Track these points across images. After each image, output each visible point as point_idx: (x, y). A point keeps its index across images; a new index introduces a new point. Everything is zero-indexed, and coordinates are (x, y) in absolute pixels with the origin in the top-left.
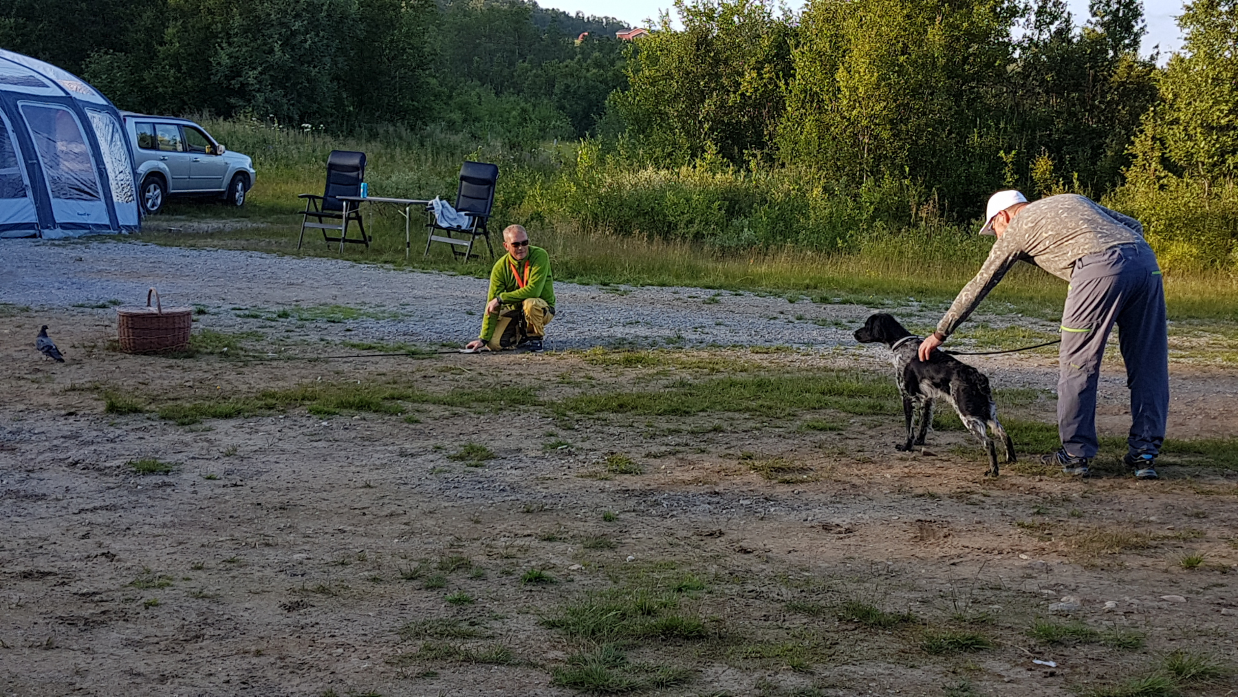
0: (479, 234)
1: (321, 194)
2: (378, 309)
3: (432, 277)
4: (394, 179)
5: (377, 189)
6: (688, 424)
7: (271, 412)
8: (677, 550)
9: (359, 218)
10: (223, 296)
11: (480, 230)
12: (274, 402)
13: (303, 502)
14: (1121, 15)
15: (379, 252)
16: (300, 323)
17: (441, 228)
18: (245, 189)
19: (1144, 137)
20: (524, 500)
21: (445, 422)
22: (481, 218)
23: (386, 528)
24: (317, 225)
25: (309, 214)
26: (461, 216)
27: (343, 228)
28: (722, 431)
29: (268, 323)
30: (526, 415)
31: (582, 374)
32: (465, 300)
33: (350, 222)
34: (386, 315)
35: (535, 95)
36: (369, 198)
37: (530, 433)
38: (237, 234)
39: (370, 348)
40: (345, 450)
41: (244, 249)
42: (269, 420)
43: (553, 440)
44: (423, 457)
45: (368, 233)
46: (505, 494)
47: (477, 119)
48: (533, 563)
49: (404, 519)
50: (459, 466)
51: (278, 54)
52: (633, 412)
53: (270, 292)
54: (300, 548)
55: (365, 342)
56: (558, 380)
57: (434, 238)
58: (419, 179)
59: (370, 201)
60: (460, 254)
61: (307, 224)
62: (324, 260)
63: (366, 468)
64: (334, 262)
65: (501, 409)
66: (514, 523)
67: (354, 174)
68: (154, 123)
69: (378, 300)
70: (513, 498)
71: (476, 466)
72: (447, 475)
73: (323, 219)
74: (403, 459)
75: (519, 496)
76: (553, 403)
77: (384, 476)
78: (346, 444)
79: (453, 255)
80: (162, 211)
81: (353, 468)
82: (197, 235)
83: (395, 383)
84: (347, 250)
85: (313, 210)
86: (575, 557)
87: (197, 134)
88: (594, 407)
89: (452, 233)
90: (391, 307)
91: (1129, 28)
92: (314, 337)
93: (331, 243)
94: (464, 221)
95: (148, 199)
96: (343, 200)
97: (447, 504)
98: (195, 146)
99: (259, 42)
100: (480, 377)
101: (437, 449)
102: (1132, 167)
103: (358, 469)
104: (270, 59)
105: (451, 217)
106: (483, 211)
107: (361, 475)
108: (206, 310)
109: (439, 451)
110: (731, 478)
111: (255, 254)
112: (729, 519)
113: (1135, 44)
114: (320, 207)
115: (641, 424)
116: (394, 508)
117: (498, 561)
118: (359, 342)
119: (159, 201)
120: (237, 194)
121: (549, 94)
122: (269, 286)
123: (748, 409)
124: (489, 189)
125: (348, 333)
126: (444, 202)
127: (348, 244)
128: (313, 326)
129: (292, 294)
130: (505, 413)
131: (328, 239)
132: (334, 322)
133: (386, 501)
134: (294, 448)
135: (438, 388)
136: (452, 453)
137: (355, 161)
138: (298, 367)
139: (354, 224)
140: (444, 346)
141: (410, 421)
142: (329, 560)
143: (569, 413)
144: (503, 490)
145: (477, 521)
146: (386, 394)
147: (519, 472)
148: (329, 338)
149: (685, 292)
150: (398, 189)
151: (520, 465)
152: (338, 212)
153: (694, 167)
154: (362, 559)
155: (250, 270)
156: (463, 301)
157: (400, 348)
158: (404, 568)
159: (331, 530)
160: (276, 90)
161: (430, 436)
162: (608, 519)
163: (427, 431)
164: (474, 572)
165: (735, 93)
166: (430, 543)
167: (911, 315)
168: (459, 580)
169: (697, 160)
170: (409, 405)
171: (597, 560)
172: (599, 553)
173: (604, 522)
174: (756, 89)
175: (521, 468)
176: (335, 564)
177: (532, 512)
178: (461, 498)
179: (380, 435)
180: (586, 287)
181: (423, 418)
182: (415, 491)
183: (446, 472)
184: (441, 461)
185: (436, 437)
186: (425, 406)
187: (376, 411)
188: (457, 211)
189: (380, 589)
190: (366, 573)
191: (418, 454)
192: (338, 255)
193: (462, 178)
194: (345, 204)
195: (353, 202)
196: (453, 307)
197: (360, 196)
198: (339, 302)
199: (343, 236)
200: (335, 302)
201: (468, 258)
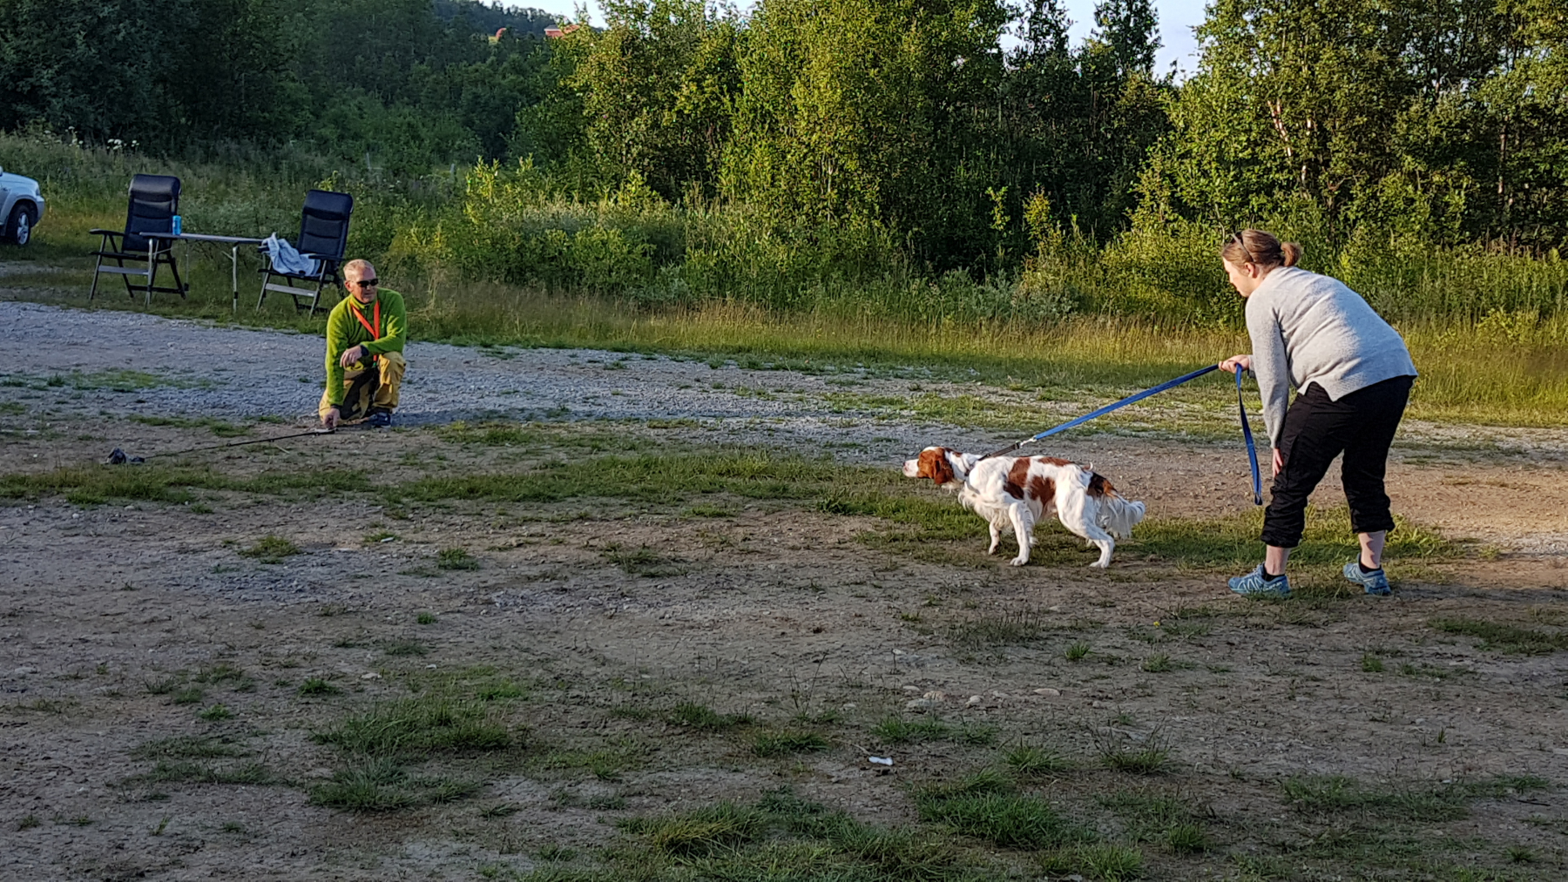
0: (328, 282)
1: (122, 229)
2: (184, 375)
4: (222, 211)
6: (552, 510)
7: (19, 501)
9: (172, 261)
11: (329, 277)
12: (24, 488)
13: (41, 608)
14: (1131, 25)
15: (198, 304)
16: (76, 392)
17: (278, 274)
18: (30, 223)
19: (1150, 173)
20: (325, 601)
21: (244, 512)
22: (329, 262)
23: (143, 636)
24: (115, 269)
25: (104, 255)
26: (304, 259)
27: (149, 273)
28: (592, 520)
29: (34, 393)
30: (351, 502)
31: (435, 454)
33: (159, 265)
34: (193, 382)
35: (435, 107)
36: (184, 235)
37: (351, 524)
38: (12, 280)
39: (165, 423)
40: (108, 546)
41: (16, 299)
42: (14, 510)
43: (377, 532)
44: (207, 553)
45: (185, 280)
46: (302, 595)
50: (250, 563)
51: (82, 48)
52: (485, 498)
53: (43, 354)
54: (25, 661)
55: (159, 415)
56: (401, 460)
57: (269, 287)
58: (257, 212)
59: (186, 239)
60: (304, 307)
61: (102, 268)
62: (123, 314)
63: (131, 568)
64: (135, 317)
65: (319, 496)
66: (306, 626)
67: (166, 204)
69: (187, 364)
70: (312, 599)
71: (273, 563)
72: (234, 574)
73: (124, 261)
74: (182, 556)
75: (319, 597)
76: (387, 488)
77: (152, 577)
78: (111, 539)
79: (294, 308)
81: (115, 568)
83: (188, 465)
84: (154, 301)
85: (109, 249)
86: (373, 664)
88: (436, 492)
89: (294, 281)
90: (202, 373)
91: (1140, 40)
92: (93, 410)
93: (134, 292)
94: (310, 266)
96: (151, 237)
97: (225, 608)
99: (55, 32)
100: (300, 459)
101: (228, 543)
102: (1138, 209)
103: (121, 569)
104: (70, 53)
105: (292, 260)
106: (333, 251)
107: (123, 575)
109: (230, 545)
110: (586, 572)
111: (28, 305)
113: (1148, 60)
114: (119, 246)
115: (493, 512)
116: (156, 613)
117: (275, 671)
118: (151, 416)
120: (20, 229)
121: (455, 105)
122: (42, 346)
123: (626, 494)
124: (342, 224)
125: (140, 405)
126: (284, 240)
127: (155, 293)
128: (93, 396)
129: (72, 357)
130: (324, 500)
131: (130, 288)
132: (122, 391)
133: (149, 605)
134: (41, 544)
135: (242, 472)
136: (245, 548)
137: (167, 188)
138: (63, 447)
139: (164, 268)
140: (263, 420)
141: (200, 511)
142: (61, 674)
143: (405, 500)
144: (300, 591)
145: (259, 627)
146: (172, 479)
147: (325, 570)
148: (111, 411)
149: (585, 355)
150: (227, 224)
151: (330, 561)
152: (142, 254)
153: (616, 201)
154: (102, 671)
155: (21, 326)
156: (298, 365)
157: (204, 423)
158: (153, 681)
159: (70, 640)
160: (78, 95)
161: (221, 528)
162: (424, 621)
163: (219, 523)
164: (240, 683)
165: (670, 110)
166: (193, 653)
167: (853, 383)
168: (219, 694)
169: (620, 193)
170: (201, 492)
171: (399, 667)
172: (404, 659)
173: (419, 625)
174: (696, 106)
175: (330, 565)
176: (67, 678)
177: (331, 615)
178: (246, 600)
179: (157, 529)
180: (462, 349)
181: (216, 507)
182: (187, 593)
183: (232, 570)
184: (229, 558)
185: (229, 530)
186: (221, 493)
187: (156, 500)
188: (300, 253)
189: (118, 705)
190: (104, 688)
191: (202, 551)
192: (142, 308)
193: (306, 211)
194: (151, 242)
195: (162, 240)
196: (283, 373)
197: (171, 232)
198: (134, 366)
199: (149, 283)
200: (128, 366)
201: (313, 313)
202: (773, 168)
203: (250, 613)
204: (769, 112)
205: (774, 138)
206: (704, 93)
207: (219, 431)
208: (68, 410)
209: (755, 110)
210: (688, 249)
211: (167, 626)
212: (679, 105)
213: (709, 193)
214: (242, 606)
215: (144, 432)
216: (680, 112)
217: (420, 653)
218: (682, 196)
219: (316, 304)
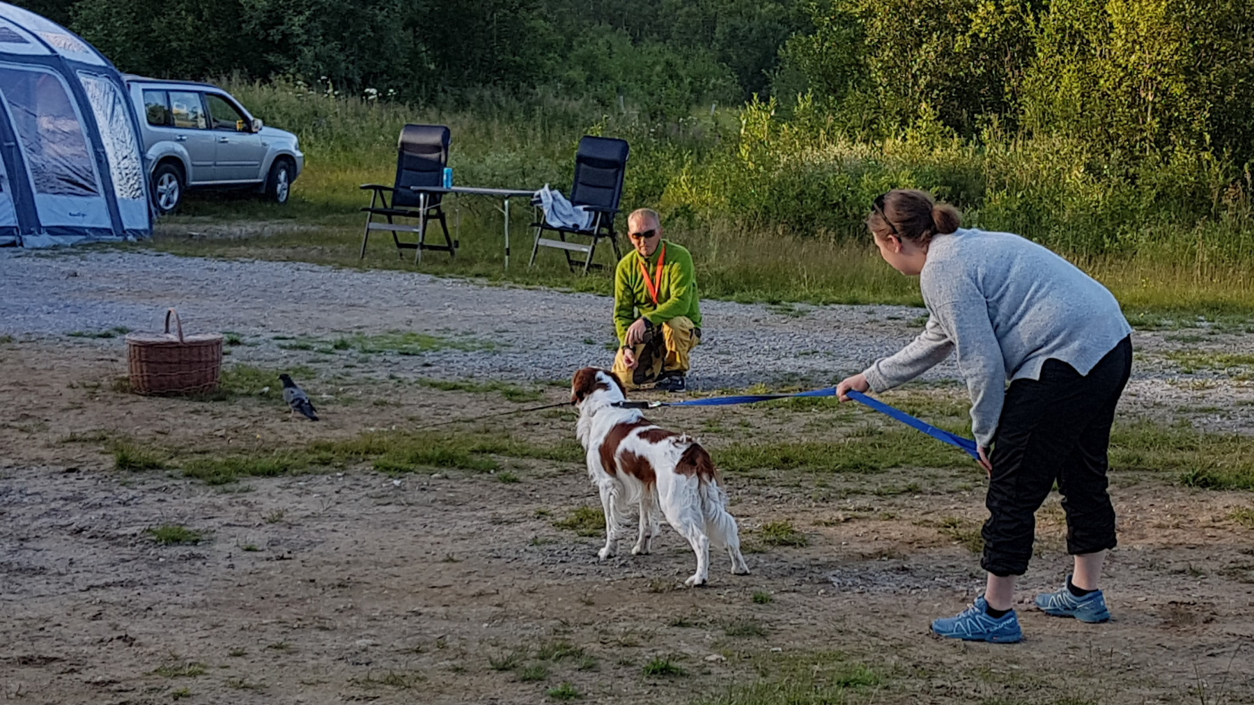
0: (604, 236)
1: (391, 185)
2: (465, 337)
3: (540, 296)
4: (488, 161)
5: (467, 177)
6: (875, 482)
7: (327, 468)
8: (848, 638)
9: (441, 216)
10: (263, 321)
11: (605, 231)
12: (330, 455)
13: (367, 579)
15: (469, 261)
16: (362, 356)
17: (552, 228)
18: (290, 178)
20: (652, 577)
21: (551, 481)
22: (605, 214)
23: (473, 610)
24: (385, 226)
25: (374, 211)
26: (578, 212)
27: (420, 230)
28: (920, 492)
29: (322, 356)
31: (736, 420)
32: (583, 326)
33: (430, 221)
34: (477, 345)
35: (688, 42)
36: (454, 188)
38: (279, 240)
39: (455, 388)
40: (422, 515)
41: (288, 259)
42: (324, 478)
44: (522, 525)
45: (455, 236)
46: (627, 570)
48: (660, 653)
49: (497, 599)
50: (567, 534)
52: (801, 468)
53: (324, 315)
54: (363, 633)
55: (448, 380)
56: (704, 427)
57: (542, 242)
58: (523, 161)
59: (456, 193)
60: (577, 263)
61: (373, 225)
62: (395, 273)
63: (449, 539)
64: (408, 276)
66: (638, 605)
67: (434, 156)
68: (167, 91)
69: (467, 326)
70: (637, 574)
71: (591, 536)
72: (552, 547)
73: (393, 217)
74: (496, 528)
75: (644, 572)
77: (472, 548)
78: (424, 509)
79: (568, 266)
80: (178, 210)
81: (431, 539)
82: (226, 242)
83: (487, 431)
84: (425, 259)
85: (379, 205)
86: (715, 646)
87: (225, 104)
88: (747, 462)
89: (567, 235)
90: (483, 335)
92: (382, 374)
93: (404, 250)
94: (583, 218)
95: (161, 194)
96: (420, 192)
97: (551, 582)
98: (223, 122)
101: (541, 515)
103: (438, 540)
105: (565, 213)
106: (608, 202)
107: (442, 546)
108: (241, 340)
109: (543, 517)
110: (926, 550)
111: (302, 265)
112: (920, 601)
114: (389, 203)
115: (811, 483)
116: (482, 586)
117: (615, 650)
118: (440, 381)
119: (175, 197)
120: (279, 186)
121: (708, 40)
122: (322, 307)
123: (956, 464)
124: (617, 172)
125: (427, 369)
126: (556, 192)
127: (426, 251)
128: (380, 359)
129: (354, 319)
131: (400, 246)
132: (407, 354)
133: (473, 577)
134: (355, 512)
135: (543, 439)
136: (560, 520)
137: (436, 138)
138: (361, 413)
139: (435, 225)
140: (553, 384)
141: (506, 480)
142: (401, 647)
144: (624, 565)
145: (589, 603)
146: (475, 447)
148: (401, 376)
149: (883, 312)
150: (494, 176)
152: (413, 209)
153: (904, 139)
154: (442, 646)
155: (297, 287)
156: (580, 325)
157: (494, 388)
158: (495, 657)
159: (403, 613)
160: (328, 42)
161: (530, 499)
162: (760, 601)
163: (528, 493)
164: (583, 662)
165: (963, 33)
166: (527, 628)
167: (1197, 339)
168: (563, 672)
169: (909, 130)
170: (505, 460)
171: (743, 650)
172: (746, 641)
173: (755, 605)
174: (994, 28)
176: (408, 652)
177: (661, 592)
178: (570, 574)
179: (467, 498)
180: (749, 307)
181: (522, 477)
182: (511, 566)
183: (551, 542)
184: (545, 530)
185: (539, 500)
186: (526, 461)
187: (461, 468)
188: (573, 205)
189: (464, 681)
190: (448, 663)
191: (515, 522)
192: (413, 267)
193: (580, 159)
194: (422, 196)
195: (433, 194)
196: (566, 335)
197: (442, 185)
198: (415, 328)
199: (420, 240)
200: (409, 328)
201: (588, 269)
202: (1083, 95)
203: (578, 588)
204: (1079, 32)
205: (1084, 61)
206: (1003, 13)
207: (511, 395)
208: (357, 374)
209: (1064, 30)
210: (988, 191)
211: (497, 600)
212: (974, 28)
213: (1011, 126)
214: (567, 580)
215: (435, 395)
216: (975, 36)
217: (762, 635)
218: (978, 132)
219: (591, 259)
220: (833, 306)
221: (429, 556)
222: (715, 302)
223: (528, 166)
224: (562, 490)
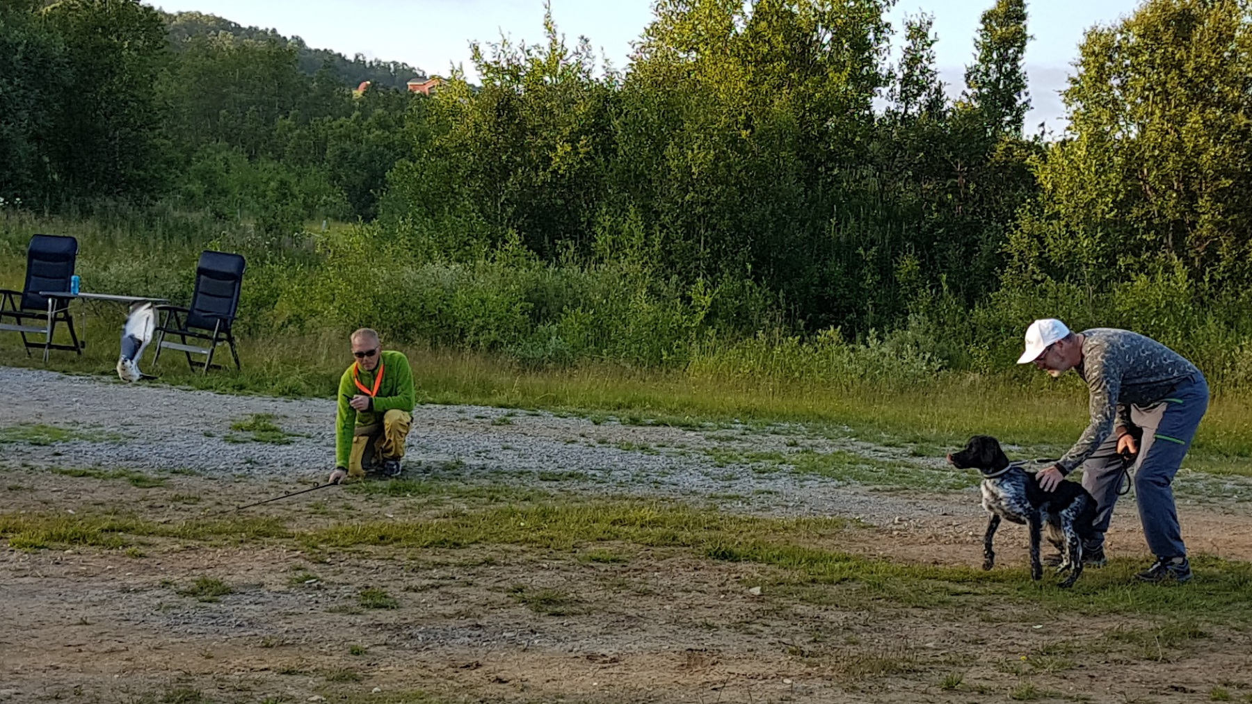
0: (221, 340)
1: (20, 289)
2: (94, 429)
3: (162, 392)
5: (95, 284)
6: (457, 556)
8: (428, 681)
9: (68, 319)
11: (224, 335)
13: (8, 640)
15: (95, 360)
20: (263, 635)
21: (175, 556)
22: (224, 321)
23: (105, 664)
24: (14, 327)
25: (4, 313)
27: (48, 331)
28: (495, 564)
30: (270, 548)
31: (341, 504)
32: (203, 420)
34: (104, 436)
35: (301, 162)
36: (80, 294)
37: (274, 567)
39: (84, 475)
40: (56, 586)
43: (301, 574)
44: (148, 593)
45: (81, 337)
46: (242, 629)
47: (224, 192)
48: (270, 696)
50: (189, 601)
52: (395, 544)
55: (78, 468)
56: (311, 510)
57: (165, 343)
58: (146, 270)
59: (83, 298)
60: (197, 364)
62: (25, 370)
63: (82, 605)
64: (37, 373)
65: (242, 542)
66: (250, 656)
67: (63, 264)
69: (94, 419)
70: (251, 633)
71: (210, 602)
72: (176, 611)
73: (23, 320)
74: (124, 596)
75: (257, 631)
76: (303, 535)
77: (103, 613)
78: (58, 580)
79: (188, 366)
81: (67, 605)
83: (115, 513)
84: (52, 358)
85: (9, 308)
86: (316, 689)
88: (350, 538)
89: (188, 338)
90: (111, 427)
92: (14, 462)
93: (30, 350)
96: (48, 297)
97: (174, 640)
100: (218, 507)
101: (165, 584)
103: (73, 606)
106: (226, 311)
107: (75, 612)
109: (168, 586)
110: (497, 610)
112: (489, 652)
114: (18, 305)
115: (403, 557)
116: (113, 645)
117: (231, 694)
118: (70, 468)
121: (320, 160)
124: (234, 285)
125: (57, 458)
127: (53, 350)
128: (12, 449)
130: (246, 546)
131: (28, 345)
132: (39, 444)
133: (105, 637)
135: (167, 520)
136: (182, 588)
137: (64, 248)
139: (62, 326)
140: (175, 472)
141: (134, 555)
142: (42, 694)
143: (323, 546)
144: (239, 626)
145: (209, 657)
146: (104, 526)
147: (259, 607)
148: (32, 463)
149: (472, 411)
150: (118, 283)
151: (262, 600)
152: (42, 312)
153: (494, 260)
154: (79, 694)
156: (200, 420)
157: (121, 475)
161: (155, 571)
162: (356, 652)
163: (154, 565)
166: (155, 678)
170: (133, 538)
171: (340, 691)
172: (343, 685)
173: (351, 656)
174: (571, 166)
175: (263, 603)
176: (48, 699)
177: (271, 647)
178: (191, 634)
179: (98, 571)
181: (148, 551)
182: (138, 627)
183: (174, 607)
184: (169, 598)
185: (164, 572)
186: (151, 539)
187: (93, 544)
191: (143, 590)
192: (42, 365)
193: (201, 271)
194: (50, 301)
195: (61, 299)
196: (187, 428)
197: (70, 291)
198: (46, 421)
199: (48, 341)
200: (39, 421)
201: (207, 370)
203: (198, 645)
207: (137, 482)
211: (126, 655)
214: (189, 638)
215: (66, 482)
218: (558, 255)
219: (210, 361)
220: (428, 406)
221: (64, 620)
222: (324, 400)
223: (151, 274)
224: (186, 564)
